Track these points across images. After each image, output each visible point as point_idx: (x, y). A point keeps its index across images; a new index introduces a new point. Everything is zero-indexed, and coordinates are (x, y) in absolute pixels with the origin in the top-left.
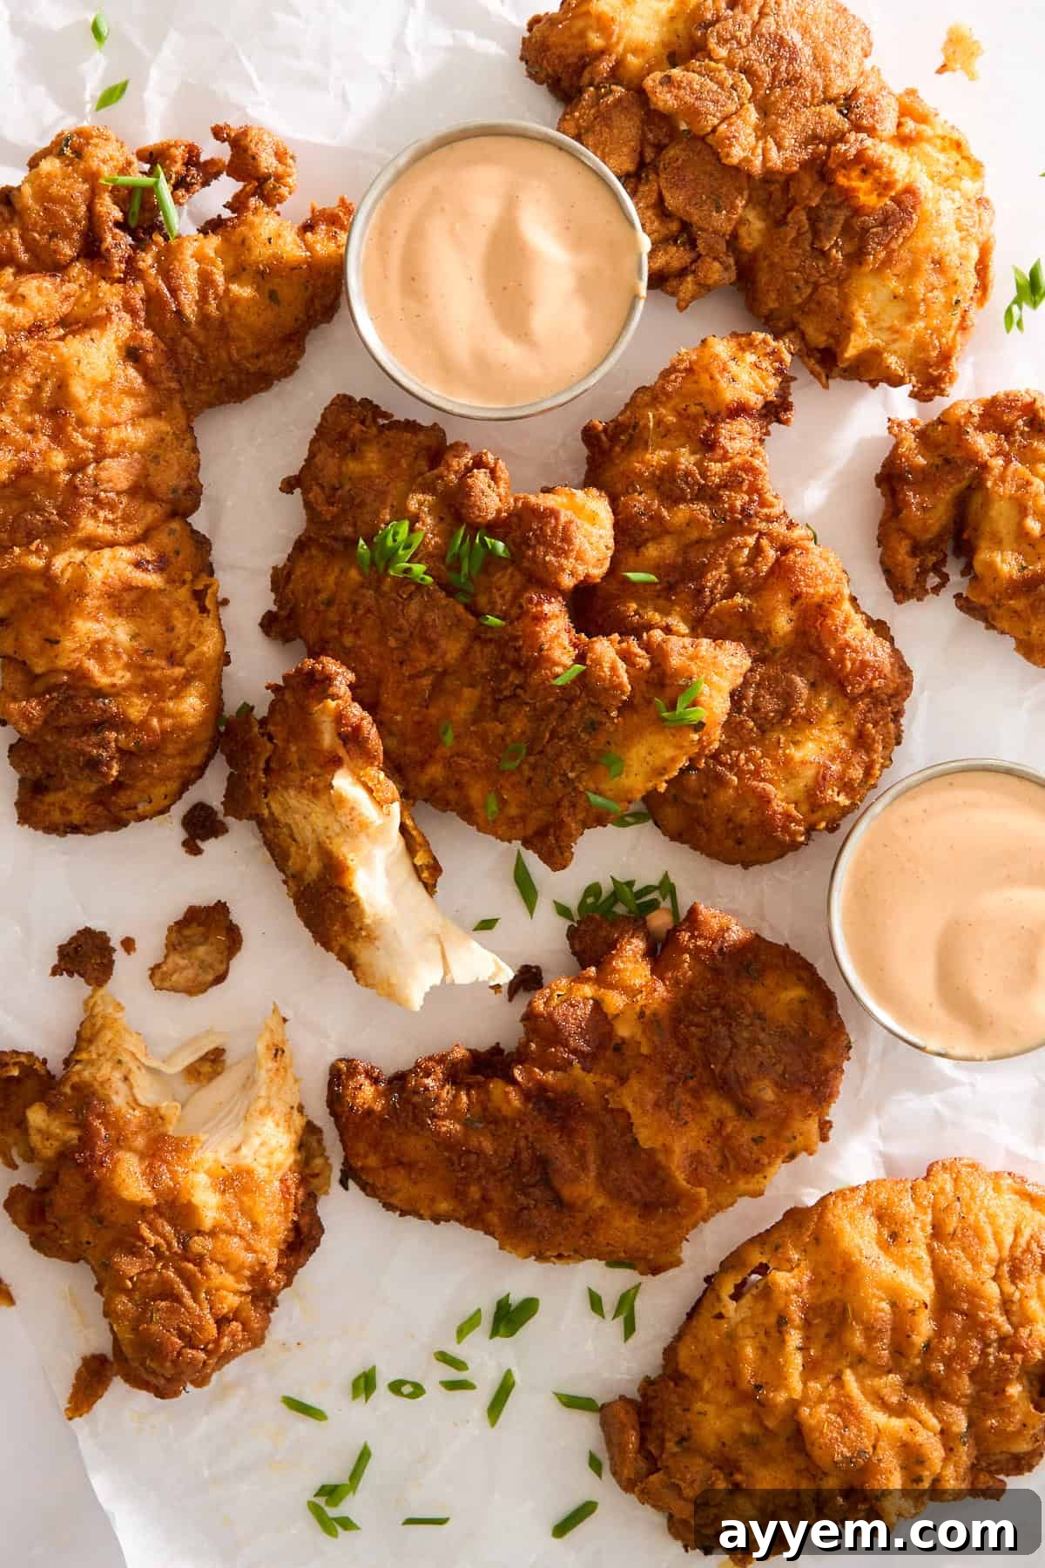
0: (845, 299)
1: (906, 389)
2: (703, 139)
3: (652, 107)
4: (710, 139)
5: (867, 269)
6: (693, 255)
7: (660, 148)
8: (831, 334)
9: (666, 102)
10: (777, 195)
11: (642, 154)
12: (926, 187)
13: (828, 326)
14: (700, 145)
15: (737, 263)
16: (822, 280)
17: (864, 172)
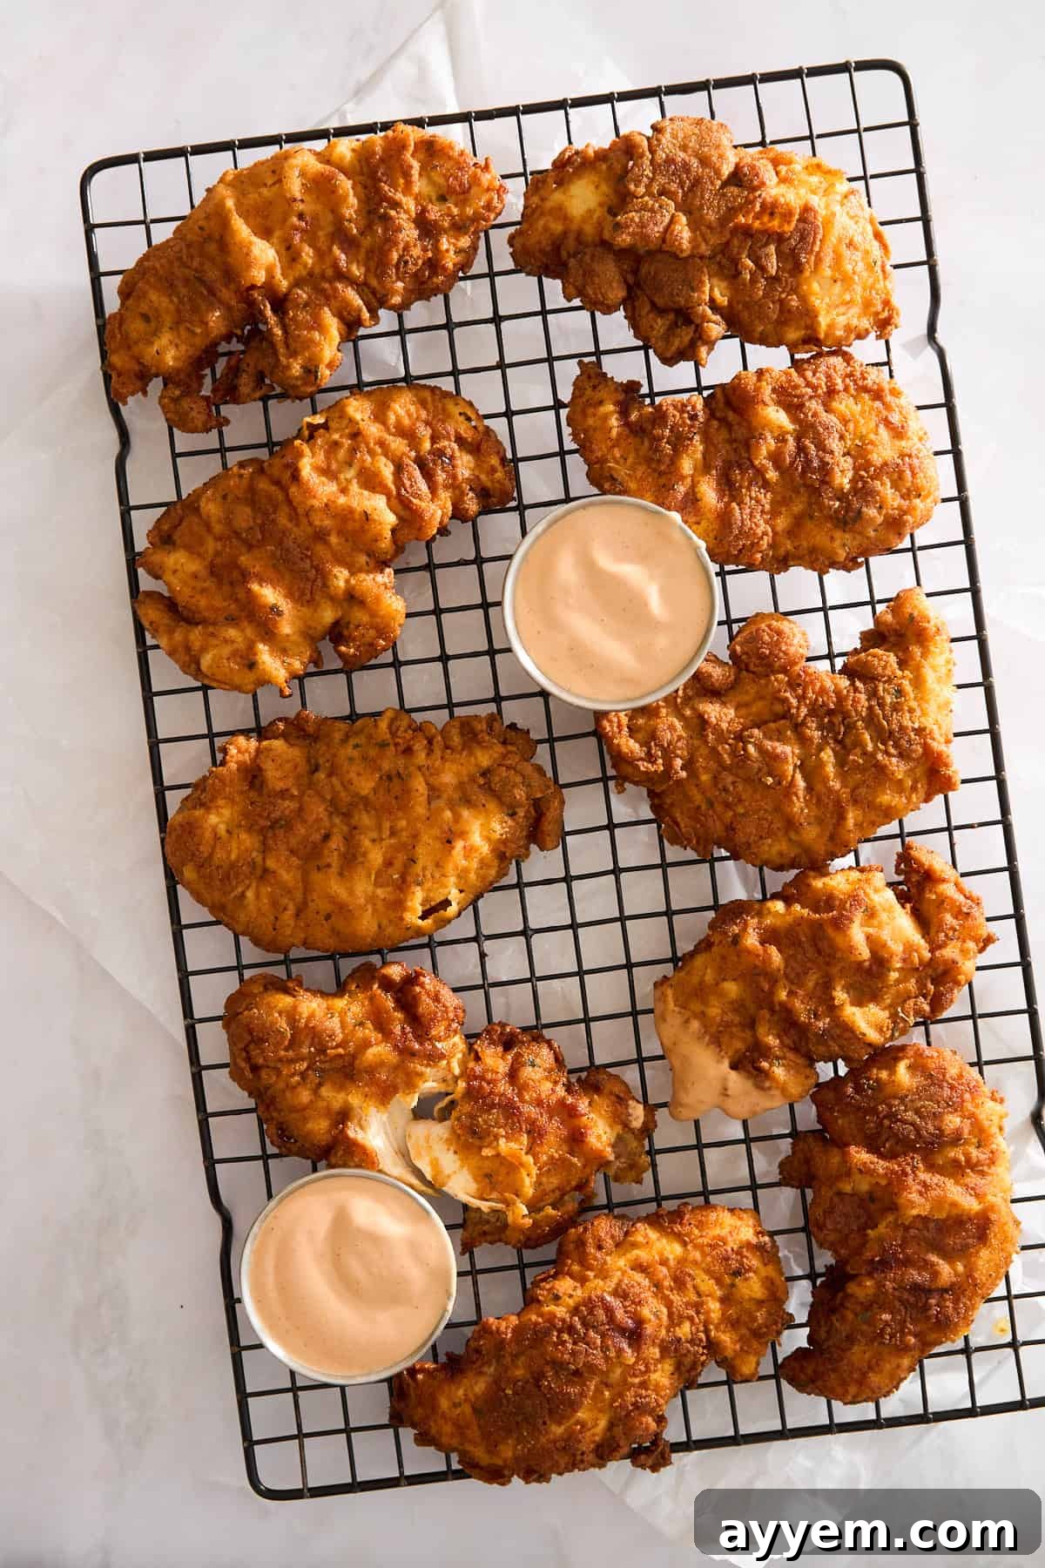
0: (803, 299)
1: (872, 335)
2: (660, 251)
3: (616, 248)
4: (665, 247)
5: (807, 274)
6: (693, 327)
7: (635, 272)
8: (807, 327)
9: (624, 240)
10: (724, 261)
11: (626, 282)
12: (816, 201)
13: (803, 323)
14: (659, 256)
15: (722, 317)
16: (783, 296)
17: (772, 214)
